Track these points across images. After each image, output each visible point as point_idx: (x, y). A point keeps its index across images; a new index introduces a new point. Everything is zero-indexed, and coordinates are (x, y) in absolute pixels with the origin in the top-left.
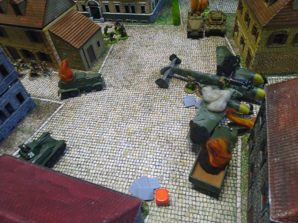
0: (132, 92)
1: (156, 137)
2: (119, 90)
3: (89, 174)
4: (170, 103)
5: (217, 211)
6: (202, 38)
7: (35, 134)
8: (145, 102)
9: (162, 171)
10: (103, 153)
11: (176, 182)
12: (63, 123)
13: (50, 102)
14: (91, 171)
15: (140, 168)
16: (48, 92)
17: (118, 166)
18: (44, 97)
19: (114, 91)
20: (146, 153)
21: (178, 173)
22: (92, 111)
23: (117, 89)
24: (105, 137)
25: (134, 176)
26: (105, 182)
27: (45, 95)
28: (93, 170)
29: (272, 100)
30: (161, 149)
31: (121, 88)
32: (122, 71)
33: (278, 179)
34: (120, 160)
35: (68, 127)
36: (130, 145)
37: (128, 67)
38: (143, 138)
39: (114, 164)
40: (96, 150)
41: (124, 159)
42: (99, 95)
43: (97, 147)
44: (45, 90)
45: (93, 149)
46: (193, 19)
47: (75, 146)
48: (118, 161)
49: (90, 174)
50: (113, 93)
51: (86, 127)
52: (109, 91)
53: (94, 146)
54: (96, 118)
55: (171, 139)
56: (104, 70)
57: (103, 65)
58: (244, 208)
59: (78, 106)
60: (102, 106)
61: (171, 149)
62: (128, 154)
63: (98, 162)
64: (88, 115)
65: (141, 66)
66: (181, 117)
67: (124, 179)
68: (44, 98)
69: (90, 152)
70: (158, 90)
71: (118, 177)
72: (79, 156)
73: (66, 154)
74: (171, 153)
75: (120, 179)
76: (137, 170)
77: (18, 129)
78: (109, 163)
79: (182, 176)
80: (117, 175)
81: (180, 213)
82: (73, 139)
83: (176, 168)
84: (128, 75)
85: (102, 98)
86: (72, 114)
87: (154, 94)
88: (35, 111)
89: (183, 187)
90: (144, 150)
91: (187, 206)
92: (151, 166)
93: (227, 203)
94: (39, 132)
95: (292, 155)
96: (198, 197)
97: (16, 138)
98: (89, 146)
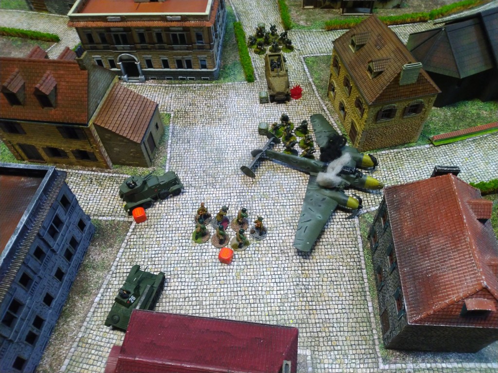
0: (220, 192)
1: (267, 248)
2: (203, 190)
3: (203, 307)
4: (273, 201)
5: (351, 320)
6: (289, 101)
7: (113, 268)
8: (241, 205)
9: (285, 287)
10: (211, 279)
11: (303, 297)
12: (146, 248)
13: (114, 220)
14: (204, 303)
15: (260, 289)
16: (106, 206)
17: (234, 291)
18: (103, 214)
19: (197, 193)
20: (261, 270)
21: (303, 287)
22: (178, 226)
23: (201, 190)
24: (206, 258)
25: (256, 299)
26: (224, 312)
27: (104, 212)
28: (205, 301)
29: (393, 205)
30: (277, 262)
31: (205, 187)
32: (198, 162)
33: (410, 288)
34: (233, 284)
35: (154, 252)
36: (241, 263)
37: (204, 155)
38: (253, 252)
39: (229, 289)
40: (201, 276)
41: (238, 281)
42: (179, 201)
43: (200, 272)
44: (100, 204)
45: (197, 276)
46: (275, 76)
47: (173, 276)
48: (232, 286)
49: (205, 307)
50: (196, 196)
51: (178, 248)
52: (190, 193)
53: (197, 272)
54: (187, 235)
55: (286, 248)
56: (173, 163)
57: (169, 155)
58: (376, 312)
59: (156, 220)
60: (188, 216)
61: (289, 260)
62: (241, 274)
63: (208, 291)
64: (174, 232)
65: (222, 152)
66: (290, 218)
67: (246, 305)
68: (104, 216)
69: (194, 280)
70: (253, 185)
71: (238, 304)
72: (183, 287)
73: (166, 288)
74: (289, 265)
75: (241, 306)
76: (257, 292)
77: (86, 266)
78: (222, 290)
79: (308, 289)
80: (236, 301)
81: (315, 330)
82: (167, 268)
83: (299, 281)
84: (208, 167)
85: (184, 205)
86: (153, 233)
87: (249, 191)
88: (98, 237)
89: (312, 301)
90: (258, 266)
91: (321, 321)
92: (272, 285)
93: (359, 310)
94: (117, 266)
95: (419, 264)
96: (330, 309)
97: (89, 278)
98: (191, 272)
